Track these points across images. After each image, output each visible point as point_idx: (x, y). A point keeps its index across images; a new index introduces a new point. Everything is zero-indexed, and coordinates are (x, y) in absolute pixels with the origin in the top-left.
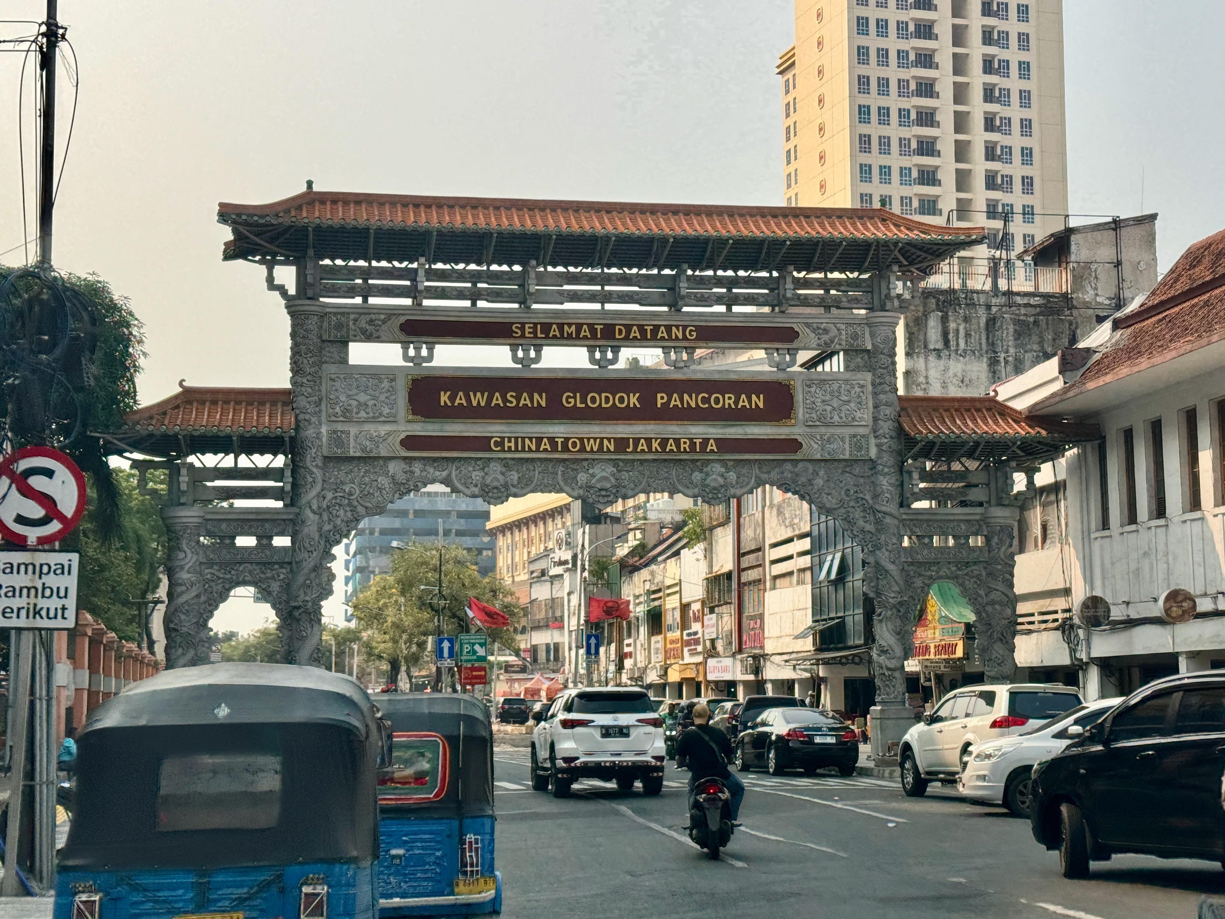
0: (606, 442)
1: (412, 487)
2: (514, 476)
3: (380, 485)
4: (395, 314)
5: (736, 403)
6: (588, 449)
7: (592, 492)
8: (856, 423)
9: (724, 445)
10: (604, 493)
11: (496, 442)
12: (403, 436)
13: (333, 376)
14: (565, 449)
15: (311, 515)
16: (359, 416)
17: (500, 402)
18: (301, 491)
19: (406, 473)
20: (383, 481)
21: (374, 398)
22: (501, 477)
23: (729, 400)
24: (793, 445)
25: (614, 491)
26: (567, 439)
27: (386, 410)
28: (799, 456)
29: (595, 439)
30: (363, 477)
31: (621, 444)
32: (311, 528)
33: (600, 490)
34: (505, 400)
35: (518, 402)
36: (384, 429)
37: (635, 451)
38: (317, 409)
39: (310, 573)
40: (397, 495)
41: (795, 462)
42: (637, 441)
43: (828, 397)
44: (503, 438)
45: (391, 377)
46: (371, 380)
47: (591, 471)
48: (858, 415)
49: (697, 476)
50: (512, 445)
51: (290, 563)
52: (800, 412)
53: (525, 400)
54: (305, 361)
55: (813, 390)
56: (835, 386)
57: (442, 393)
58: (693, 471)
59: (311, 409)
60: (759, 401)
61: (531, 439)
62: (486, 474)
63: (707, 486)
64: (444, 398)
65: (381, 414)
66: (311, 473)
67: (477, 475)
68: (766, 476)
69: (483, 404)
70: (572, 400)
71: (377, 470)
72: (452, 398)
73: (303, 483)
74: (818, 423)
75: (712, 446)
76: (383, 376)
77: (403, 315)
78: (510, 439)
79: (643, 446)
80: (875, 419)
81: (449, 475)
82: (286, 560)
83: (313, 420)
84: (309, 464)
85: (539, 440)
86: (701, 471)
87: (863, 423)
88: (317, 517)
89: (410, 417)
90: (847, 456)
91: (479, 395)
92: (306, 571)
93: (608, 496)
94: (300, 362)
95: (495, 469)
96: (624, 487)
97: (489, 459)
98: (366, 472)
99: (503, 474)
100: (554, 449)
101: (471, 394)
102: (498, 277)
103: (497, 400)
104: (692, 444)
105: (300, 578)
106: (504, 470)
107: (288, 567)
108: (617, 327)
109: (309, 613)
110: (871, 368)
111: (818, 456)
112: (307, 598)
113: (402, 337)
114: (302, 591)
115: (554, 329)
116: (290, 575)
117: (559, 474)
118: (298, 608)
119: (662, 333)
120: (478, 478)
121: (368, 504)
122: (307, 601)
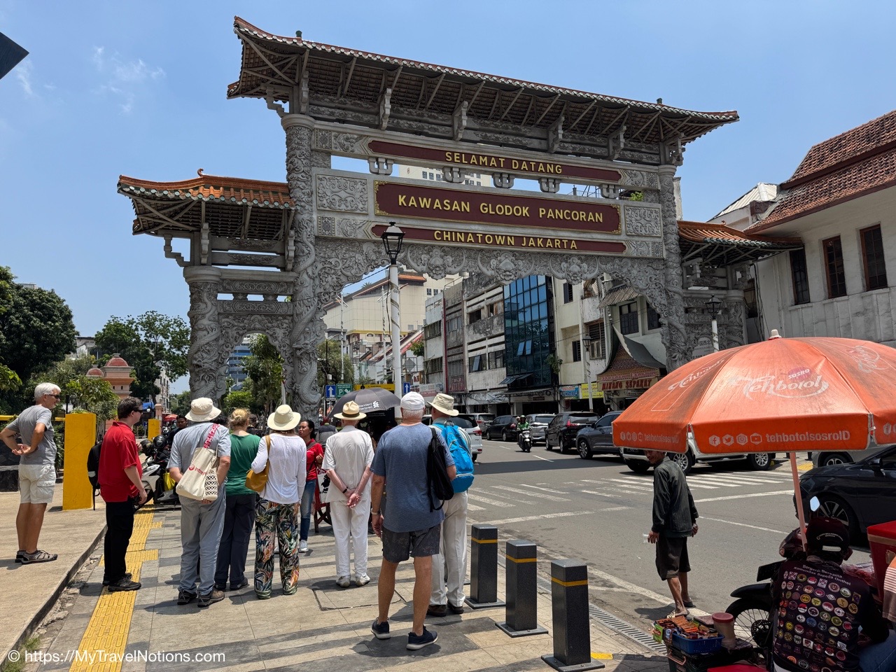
0: (509, 238)
1: (380, 263)
2: (449, 259)
3: (357, 261)
4: (365, 136)
5: (587, 217)
6: (498, 243)
7: (500, 273)
8: (655, 235)
9: (582, 244)
10: (508, 273)
11: (438, 233)
12: (373, 225)
13: (321, 176)
14: (484, 242)
15: (308, 279)
16: (340, 208)
17: (439, 206)
18: (299, 260)
19: (375, 252)
20: (359, 257)
21: (352, 195)
22: (441, 260)
23: (582, 216)
24: (620, 247)
25: (514, 272)
26: (485, 235)
27: (361, 206)
28: (624, 254)
29: (502, 236)
30: (345, 254)
31: (519, 240)
32: (308, 288)
33: (505, 272)
34: (443, 205)
35: (452, 207)
36: (360, 219)
37: (527, 245)
38: (310, 199)
39: (308, 323)
40: (370, 269)
41: (621, 258)
42: (528, 238)
43: (638, 218)
44: (442, 231)
45: (363, 181)
46: (348, 182)
47: (499, 258)
48: (656, 230)
49: (564, 265)
50: (449, 236)
51: (292, 315)
52: (623, 227)
53: (456, 206)
54: (300, 162)
55: (630, 212)
56: (643, 211)
57: (400, 196)
58: (562, 262)
59: (305, 198)
60: (599, 217)
61: (461, 233)
62: (431, 257)
63: (570, 271)
64: (401, 200)
65: (357, 208)
66: (307, 247)
67: (424, 257)
68: (604, 266)
69: (428, 207)
70: (486, 209)
71: (354, 249)
72: (407, 200)
73: (301, 254)
74: (634, 234)
75: (573, 245)
76: (358, 180)
77: (370, 136)
78: (447, 232)
79: (532, 242)
80: (665, 233)
81: (406, 256)
82: (289, 313)
83: (307, 207)
84: (305, 240)
85: (466, 234)
86: (566, 262)
87: (658, 235)
88: (312, 281)
89: (378, 212)
90: (651, 256)
91: (425, 200)
92: (305, 321)
93: (511, 276)
94: (296, 162)
95: (436, 253)
96: (520, 270)
97: (433, 246)
98: (347, 250)
99: (442, 257)
100: (477, 242)
101: (420, 199)
102: (435, 118)
103: (437, 204)
104: (562, 243)
105: (300, 327)
106: (443, 254)
107: (290, 318)
108: (513, 161)
109: (309, 354)
110: (660, 201)
111: (635, 255)
112: (307, 342)
113: (370, 153)
114: (302, 336)
115: (473, 158)
116: (291, 325)
117: (479, 259)
118: (300, 349)
119: (541, 168)
120: (425, 259)
121: (349, 274)
122: (307, 344)
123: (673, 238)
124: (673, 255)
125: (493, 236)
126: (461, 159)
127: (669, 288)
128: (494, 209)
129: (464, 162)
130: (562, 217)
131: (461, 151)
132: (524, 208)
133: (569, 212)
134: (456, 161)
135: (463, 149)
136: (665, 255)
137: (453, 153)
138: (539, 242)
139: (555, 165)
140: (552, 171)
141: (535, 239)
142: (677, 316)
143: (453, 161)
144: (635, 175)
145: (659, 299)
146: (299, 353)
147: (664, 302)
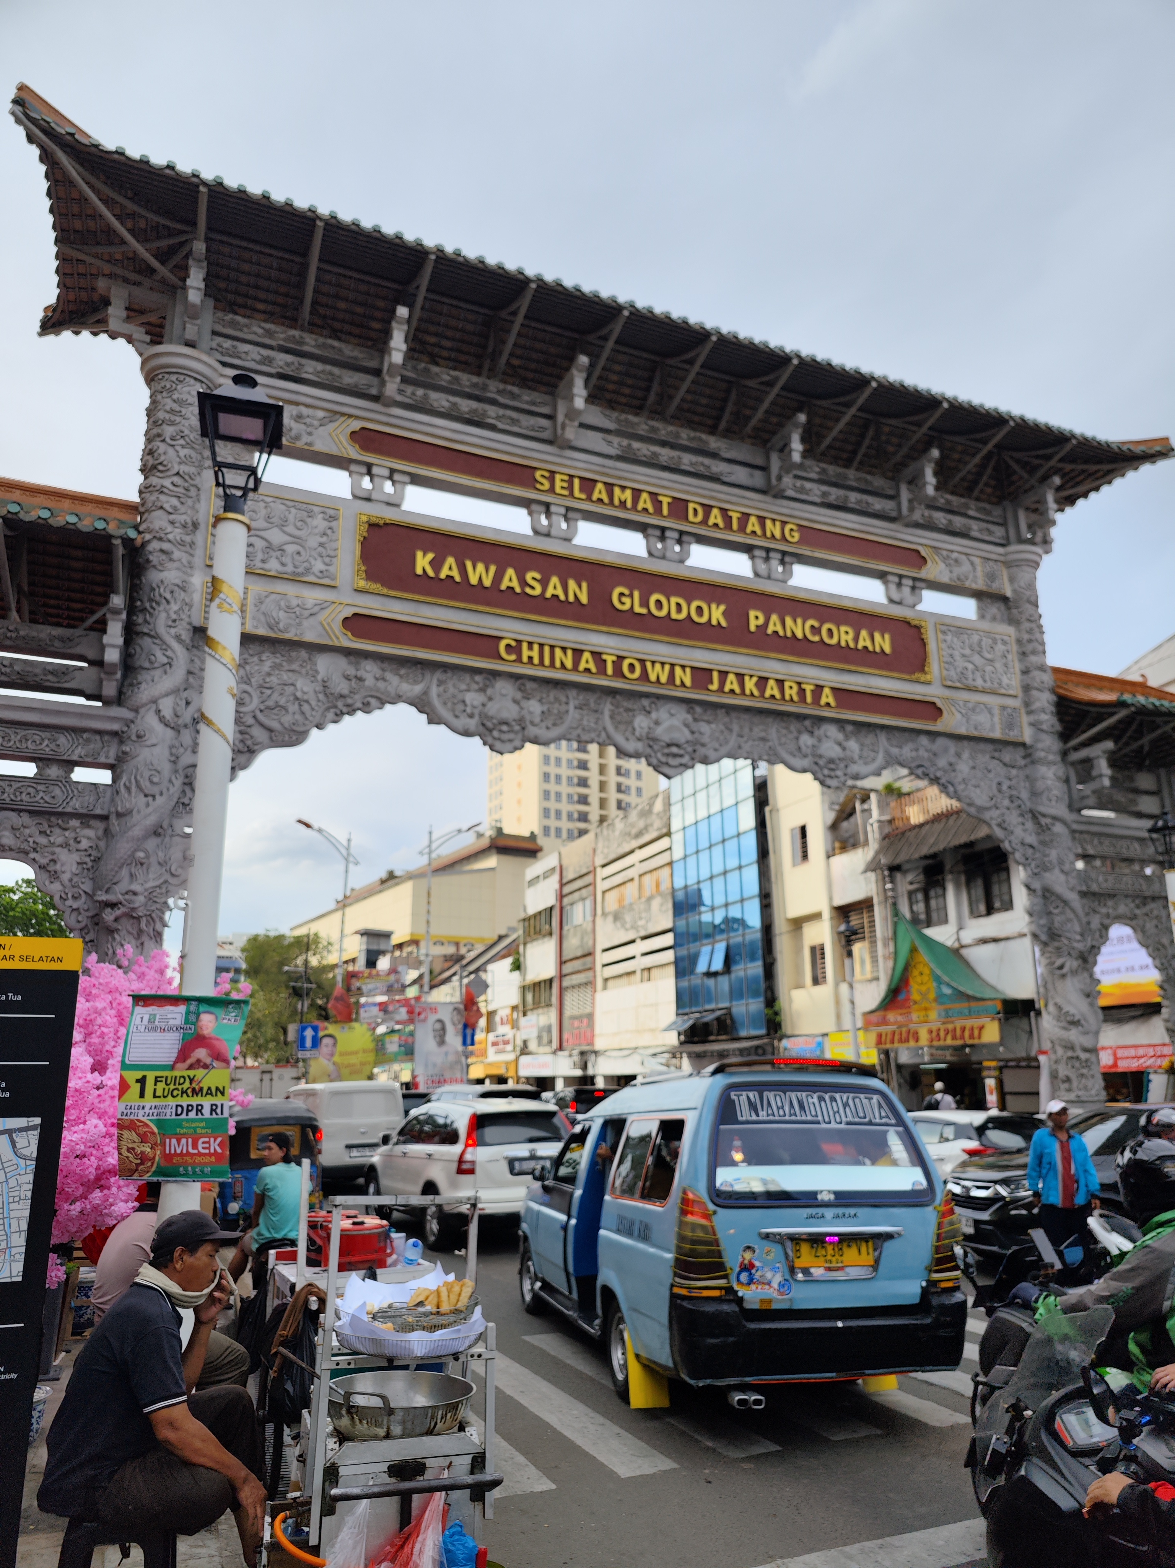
0: (678, 670)
1: (359, 705)
2: (534, 707)
3: (299, 694)
4: (343, 414)
5: (856, 639)
6: (653, 678)
7: (656, 747)
8: (1003, 691)
9: (846, 696)
10: (674, 750)
11: (508, 646)
12: (349, 612)
14: (618, 672)
15: (159, 727)
16: (267, 566)
17: (515, 584)
18: (140, 678)
19: (347, 678)
20: (304, 686)
21: (297, 540)
22: (514, 708)
23: (844, 635)
24: (933, 710)
25: (690, 749)
26: (621, 658)
27: (318, 566)
28: (939, 726)
29: (663, 664)
30: (269, 674)
31: (702, 675)
32: (156, 750)
33: (669, 745)
34: (523, 583)
35: (544, 589)
36: (312, 596)
37: (721, 689)
38: (188, 539)
39: (146, 837)
40: (330, 715)
41: (933, 735)
43: (967, 652)
44: (519, 642)
45: (332, 512)
46: (293, 510)
47: (654, 715)
48: (1005, 681)
49: (806, 740)
50: (535, 654)
51: (107, 818)
52: (934, 666)
53: (554, 587)
54: (171, 451)
55: (949, 638)
56: (976, 638)
57: (419, 554)
58: (800, 732)
59: (176, 534)
60: (883, 643)
61: (564, 649)
62: (490, 699)
63: (821, 756)
64: (423, 562)
65: (308, 570)
66: (165, 646)
67: (473, 698)
68: (896, 752)
69: (487, 582)
70: (627, 600)
71: (295, 666)
72: (436, 564)
73: (147, 665)
74: (958, 685)
75: (827, 697)
76: (316, 509)
77: (357, 417)
78: (530, 645)
79: (731, 683)
80: (1027, 688)
81: (426, 693)
82: (98, 812)
83: (177, 554)
84: (161, 629)
85: (578, 653)
86: (811, 733)
87: (1011, 692)
88: (170, 733)
89: (362, 584)
90: (997, 734)
91: (480, 567)
92: (137, 832)
93: (681, 756)
94: (161, 451)
95: (504, 692)
96: (703, 745)
97: (495, 674)
98: (276, 667)
99: (516, 702)
100: (601, 671)
101: (469, 564)
102: (513, 396)
103: (510, 579)
104: (801, 692)
105: (123, 848)
106: (519, 695)
107: (100, 825)
108: (691, 506)
109: (138, 919)
110: (1013, 621)
111: (963, 731)
112: (135, 887)
113: (353, 452)
114: (125, 872)
115: (600, 491)
116: (102, 844)
117: (607, 713)
118: (113, 905)
119: (753, 525)
120: (476, 703)
121: (274, 725)
122: (135, 893)
123: (1045, 700)
124: (1044, 736)
125: (642, 662)
126: (571, 488)
127: (1043, 809)
128: (645, 603)
129: (577, 493)
130: (800, 635)
131: (572, 472)
132: (714, 606)
133: (816, 624)
134: (558, 490)
135: (576, 468)
136: (1027, 735)
137: (553, 473)
138: (750, 685)
139: (784, 523)
140: (778, 534)
141: (740, 677)
142: (1062, 871)
143: (552, 489)
144: (956, 561)
145: (1019, 832)
146: (109, 916)
147: (1031, 839)
